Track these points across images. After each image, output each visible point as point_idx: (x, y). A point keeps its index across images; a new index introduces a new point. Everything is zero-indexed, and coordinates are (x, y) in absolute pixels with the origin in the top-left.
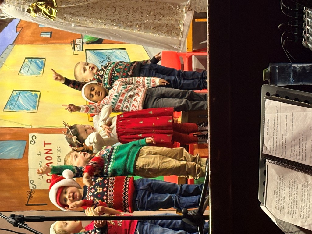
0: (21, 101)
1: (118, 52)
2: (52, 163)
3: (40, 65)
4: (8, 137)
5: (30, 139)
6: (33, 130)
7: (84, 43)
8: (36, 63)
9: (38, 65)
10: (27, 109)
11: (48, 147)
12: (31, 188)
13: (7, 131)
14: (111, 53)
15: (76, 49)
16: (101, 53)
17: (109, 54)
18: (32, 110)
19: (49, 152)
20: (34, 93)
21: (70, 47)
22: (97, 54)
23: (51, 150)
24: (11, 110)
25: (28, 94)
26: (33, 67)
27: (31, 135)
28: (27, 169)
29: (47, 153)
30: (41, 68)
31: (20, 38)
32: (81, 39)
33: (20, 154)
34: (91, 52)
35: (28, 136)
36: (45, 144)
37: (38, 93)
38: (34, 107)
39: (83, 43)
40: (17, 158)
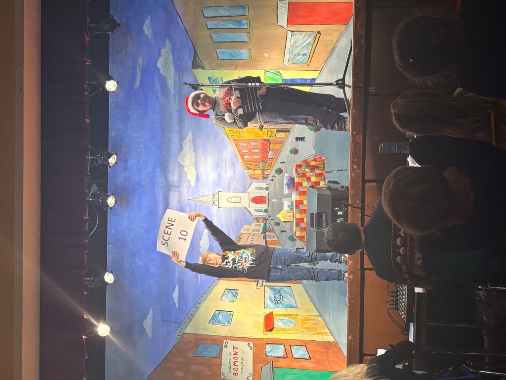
0: (220, 317)
1: (286, 289)
2: (237, 361)
3: (235, 294)
4: (210, 342)
5: (224, 344)
6: (226, 338)
8: (232, 292)
9: (233, 294)
10: (224, 323)
11: (235, 350)
12: (222, 378)
13: (210, 338)
15: (259, 285)
16: (275, 289)
17: (280, 289)
18: (227, 324)
19: (236, 353)
20: (229, 313)
21: (255, 283)
22: (272, 289)
23: (237, 352)
24: (213, 323)
25: (225, 313)
26: (230, 295)
27: (225, 341)
28: (221, 365)
29: (235, 354)
30: (235, 296)
33: (217, 354)
34: (268, 287)
35: (223, 342)
36: (234, 348)
37: (232, 313)
38: (228, 322)
40: (215, 356)
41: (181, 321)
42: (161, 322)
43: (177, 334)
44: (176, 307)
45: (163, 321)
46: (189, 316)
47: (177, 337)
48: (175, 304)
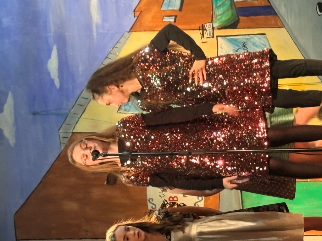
1: (256, 38)
7: (215, 28)
12: (150, 208)
14: (247, 39)
15: (206, 36)
16: (235, 40)
17: (245, 41)
21: (198, 33)
22: (231, 41)
24: (126, 112)
31: (138, 24)
32: (212, 24)
34: (223, 39)
39: (213, 28)
41: (67, 111)
42: (31, 116)
43: (62, 135)
44: (56, 87)
45: (34, 114)
46: (81, 101)
47: (63, 140)
48: (52, 81)
